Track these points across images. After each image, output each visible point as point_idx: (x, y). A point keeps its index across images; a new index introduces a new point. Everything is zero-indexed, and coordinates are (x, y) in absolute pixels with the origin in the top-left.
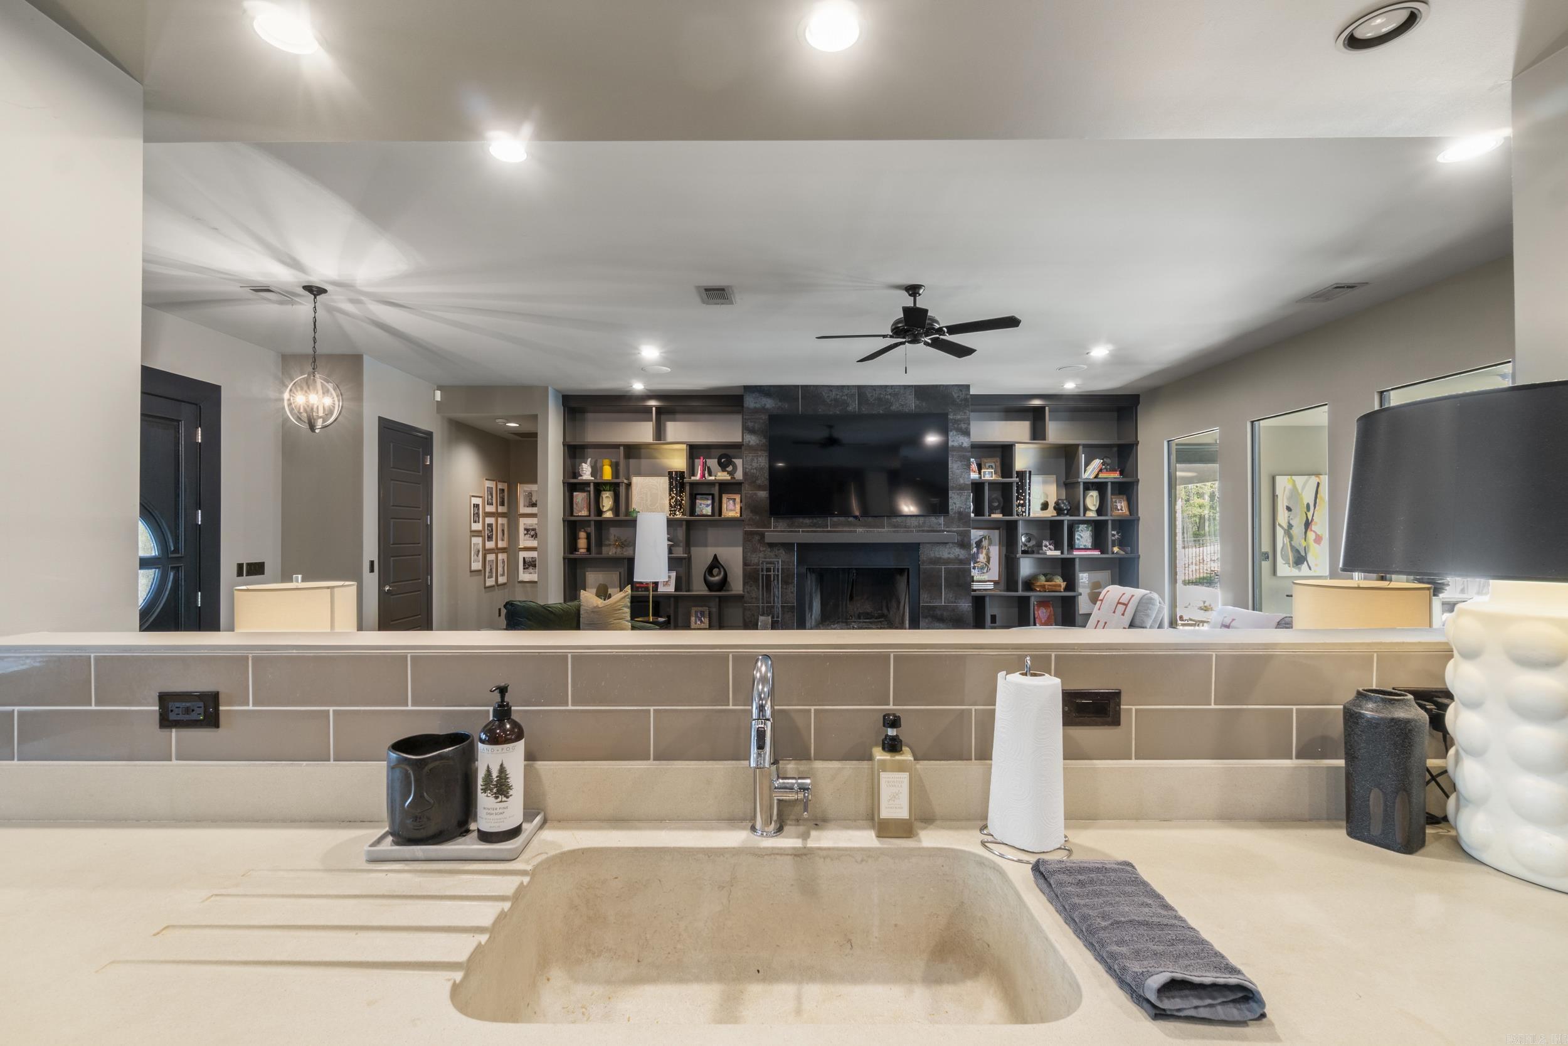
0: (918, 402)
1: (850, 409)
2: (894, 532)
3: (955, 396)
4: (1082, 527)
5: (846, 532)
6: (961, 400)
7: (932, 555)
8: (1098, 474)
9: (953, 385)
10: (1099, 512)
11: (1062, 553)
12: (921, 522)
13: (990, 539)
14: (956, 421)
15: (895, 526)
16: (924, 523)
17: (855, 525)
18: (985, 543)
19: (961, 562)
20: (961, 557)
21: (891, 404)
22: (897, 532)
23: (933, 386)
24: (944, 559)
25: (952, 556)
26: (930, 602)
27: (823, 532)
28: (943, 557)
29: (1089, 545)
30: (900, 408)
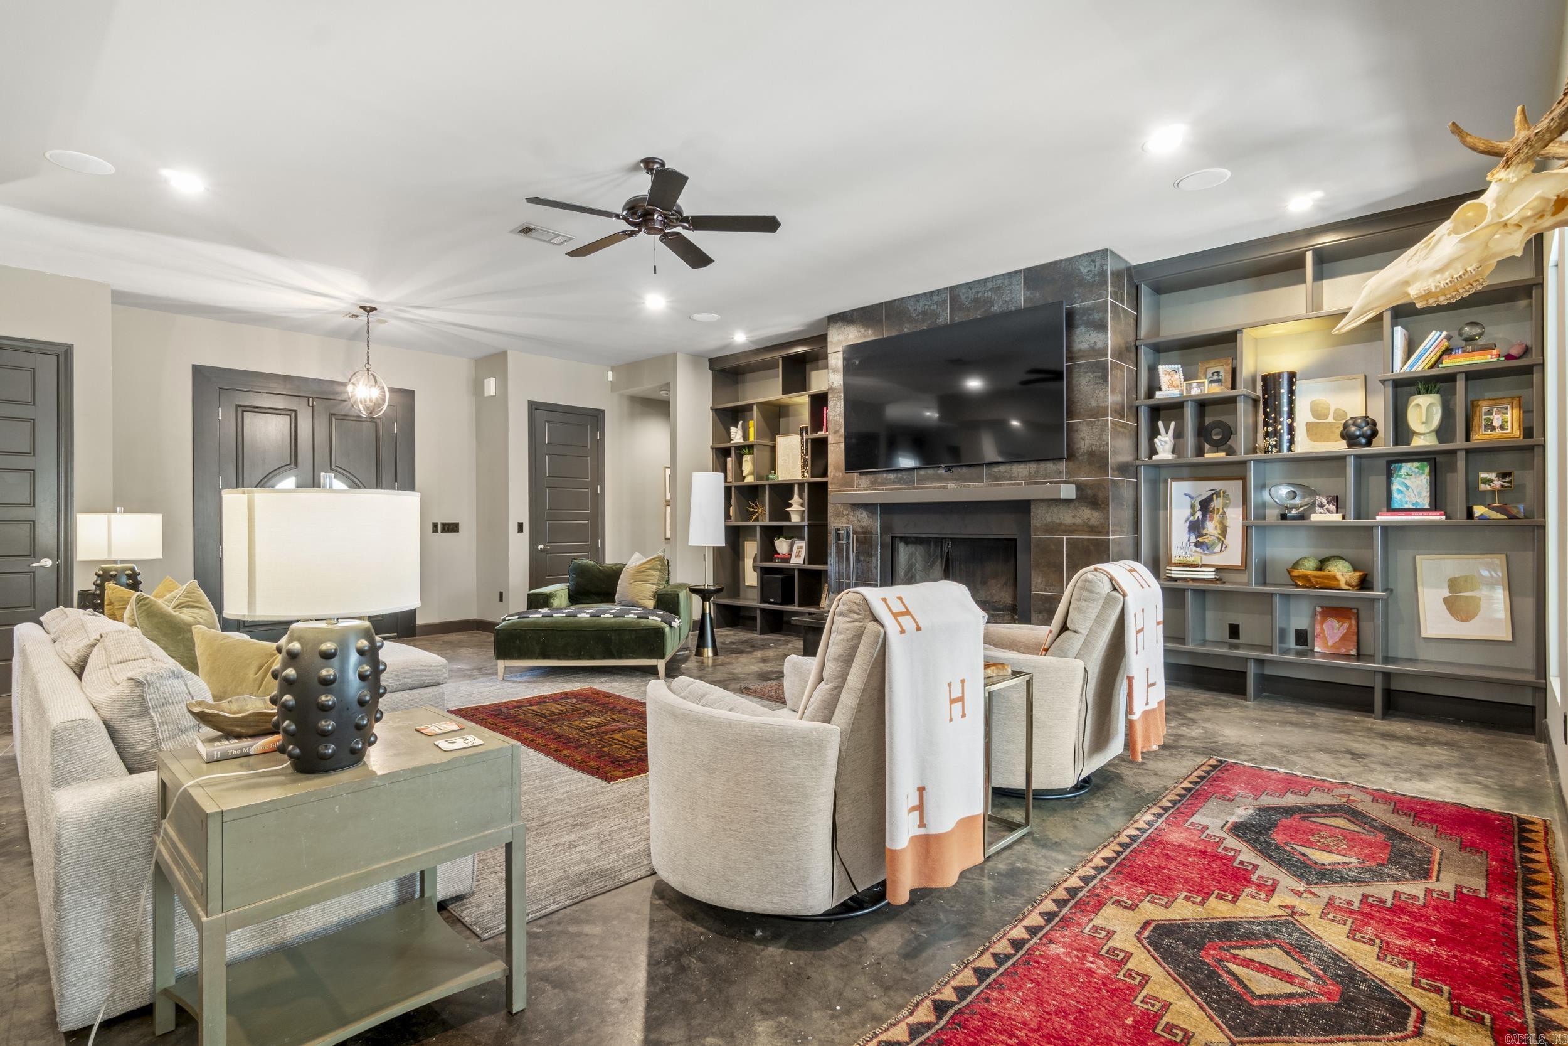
0: (1028, 293)
1: (940, 321)
2: (995, 485)
3: (1084, 271)
4: (1406, 467)
5: (935, 488)
6: (1095, 276)
7: (1049, 520)
8: (1439, 360)
9: (1080, 256)
10: (1444, 432)
11: (1344, 517)
12: (1032, 470)
13: (1226, 496)
14: (1087, 311)
15: (996, 479)
16: (1037, 472)
17: (946, 479)
18: (1217, 503)
19: (1092, 529)
20: (1093, 522)
21: (992, 304)
22: (1000, 485)
23: (1051, 263)
24: (1066, 526)
25: (1078, 521)
26: (1045, 590)
27: (909, 489)
28: (1064, 522)
29: (1425, 503)
30: (1005, 307)
